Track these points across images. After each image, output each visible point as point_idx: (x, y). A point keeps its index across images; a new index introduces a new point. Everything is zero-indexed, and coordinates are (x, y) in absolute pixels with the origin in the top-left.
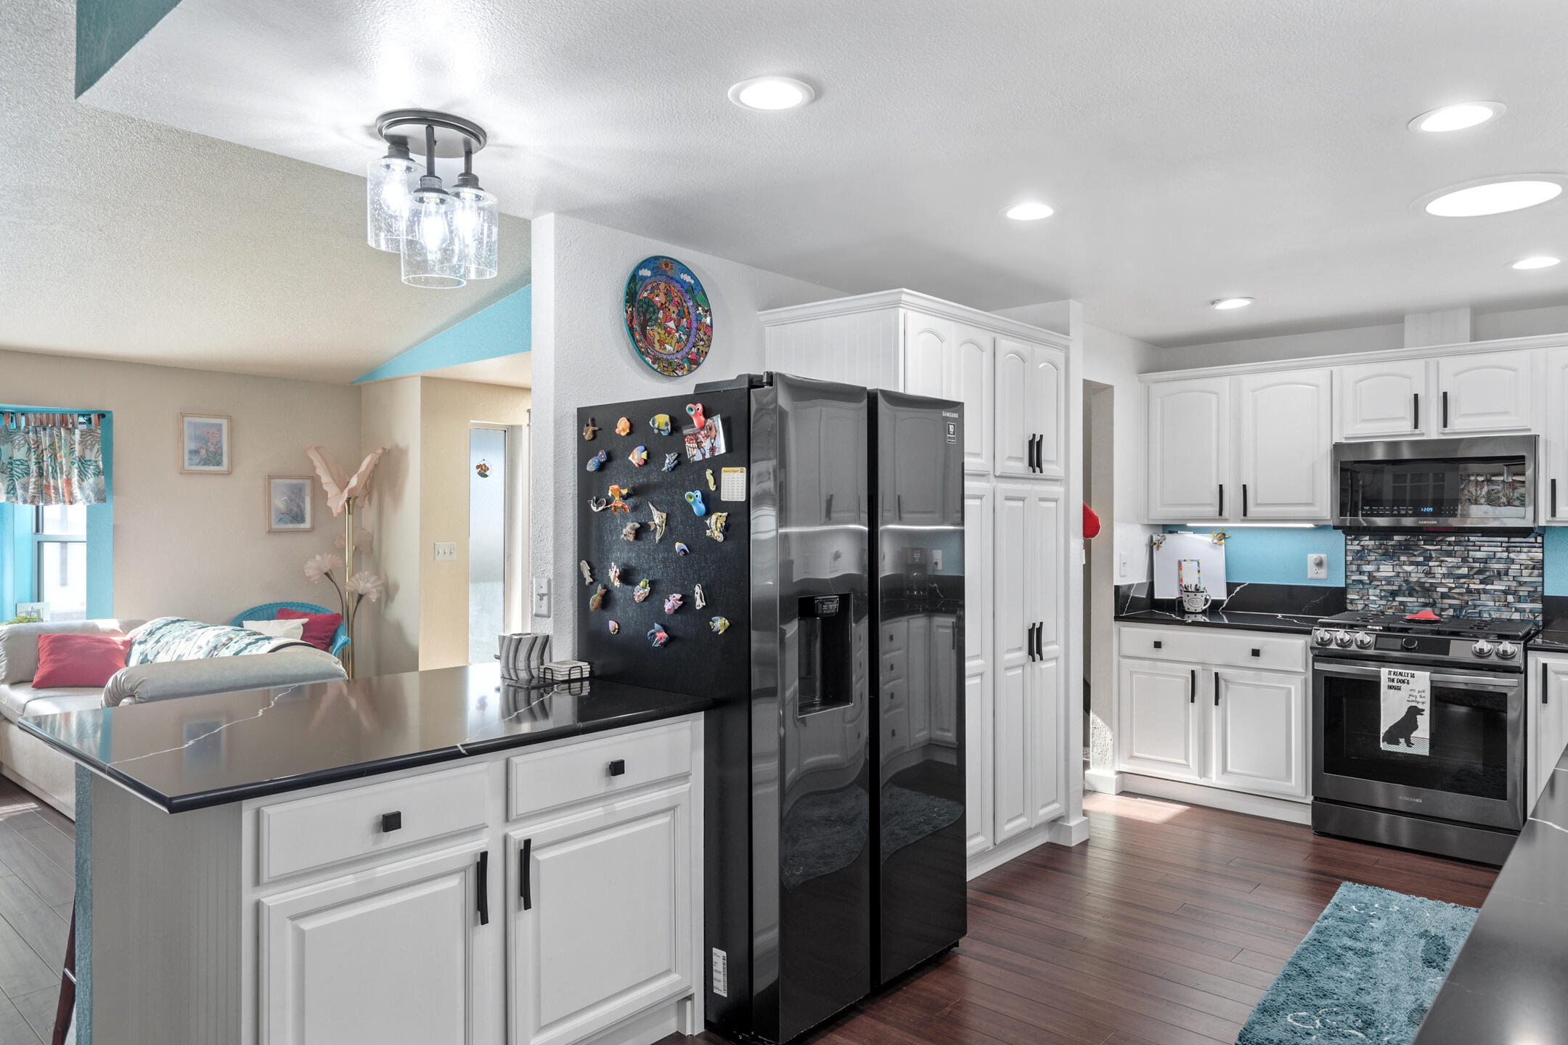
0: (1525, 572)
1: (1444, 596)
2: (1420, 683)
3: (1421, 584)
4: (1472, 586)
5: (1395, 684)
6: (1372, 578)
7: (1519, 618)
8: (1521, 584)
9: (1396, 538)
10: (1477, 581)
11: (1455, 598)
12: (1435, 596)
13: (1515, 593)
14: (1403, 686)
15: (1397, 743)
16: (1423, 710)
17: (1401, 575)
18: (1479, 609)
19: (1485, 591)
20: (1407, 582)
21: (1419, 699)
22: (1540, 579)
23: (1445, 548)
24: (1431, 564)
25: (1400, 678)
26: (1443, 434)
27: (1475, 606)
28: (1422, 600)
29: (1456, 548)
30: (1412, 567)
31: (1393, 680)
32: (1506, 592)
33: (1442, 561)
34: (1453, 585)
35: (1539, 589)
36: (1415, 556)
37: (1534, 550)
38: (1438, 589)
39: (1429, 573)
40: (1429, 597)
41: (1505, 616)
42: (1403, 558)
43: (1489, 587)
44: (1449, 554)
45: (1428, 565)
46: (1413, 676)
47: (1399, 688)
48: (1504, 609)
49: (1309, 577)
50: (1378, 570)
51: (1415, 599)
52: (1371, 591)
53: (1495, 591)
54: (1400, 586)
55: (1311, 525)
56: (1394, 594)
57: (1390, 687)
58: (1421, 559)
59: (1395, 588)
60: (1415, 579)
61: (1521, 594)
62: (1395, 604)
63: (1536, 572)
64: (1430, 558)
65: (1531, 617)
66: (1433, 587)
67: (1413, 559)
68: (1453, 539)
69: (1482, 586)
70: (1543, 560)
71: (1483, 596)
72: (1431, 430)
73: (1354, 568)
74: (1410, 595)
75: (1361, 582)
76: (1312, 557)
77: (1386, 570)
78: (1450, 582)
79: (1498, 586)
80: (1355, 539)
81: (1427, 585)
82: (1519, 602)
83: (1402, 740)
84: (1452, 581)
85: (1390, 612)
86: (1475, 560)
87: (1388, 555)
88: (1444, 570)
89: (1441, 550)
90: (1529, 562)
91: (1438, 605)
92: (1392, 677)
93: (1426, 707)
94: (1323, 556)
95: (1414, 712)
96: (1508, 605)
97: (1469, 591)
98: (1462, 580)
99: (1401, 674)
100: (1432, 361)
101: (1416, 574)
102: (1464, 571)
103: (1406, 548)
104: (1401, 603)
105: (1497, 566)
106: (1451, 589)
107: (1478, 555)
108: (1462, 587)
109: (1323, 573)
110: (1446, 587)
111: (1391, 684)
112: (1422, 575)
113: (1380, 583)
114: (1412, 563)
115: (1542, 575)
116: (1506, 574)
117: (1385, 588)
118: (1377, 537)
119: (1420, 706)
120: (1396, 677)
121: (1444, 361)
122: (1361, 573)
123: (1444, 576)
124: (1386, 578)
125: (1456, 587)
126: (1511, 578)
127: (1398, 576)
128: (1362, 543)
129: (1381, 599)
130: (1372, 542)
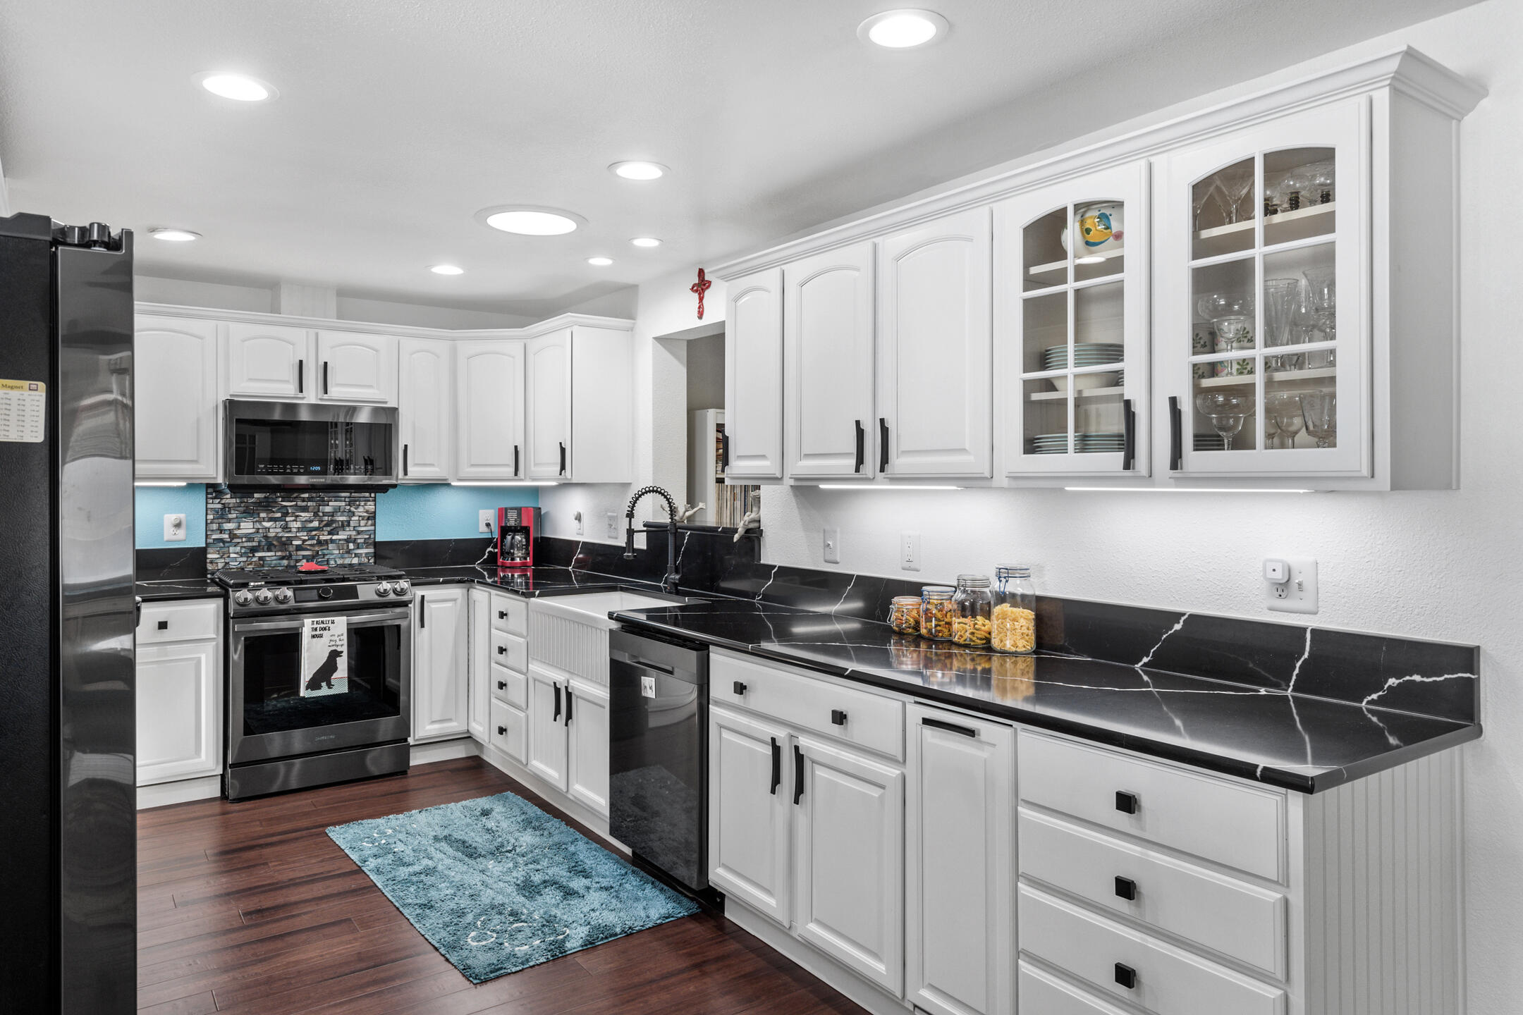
0: (363, 523)
1: (299, 548)
2: (339, 626)
3: (278, 538)
4: (322, 538)
5: (318, 633)
6: (233, 536)
7: (357, 562)
8: (359, 533)
9: (256, 495)
10: (326, 533)
11: (308, 550)
12: (291, 549)
13: (354, 541)
14: (325, 633)
15: (319, 687)
16: (342, 652)
17: (261, 531)
18: (327, 557)
19: (332, 541)
20: (266, 537)
21: (338, 643)
22: (373, 528)
23: (300, 503)
24: (288, 519)
25: (322, 626)
26: (321, 399)
27: (324, 555)
28: (279, 554)
29: (309, 504)
30: (271, 523)
31: (316, 629)
32: (348, 541)
33: (298, 516)
34: (307, 538)
35: (372, 536)
36: (274, 512)
37: (369, 503)
38: (294, 543)
39: (286, 528)
40: (286, 550)
41: (347, 561)
42: (263, 515)
43: (335, 537)
44: (305, 509)
45: (285, 521)
46: (333, 622)
47: (321, 636)
48: (346, 555)
49: (166, 539)
50: (239, 528)
51: (272, 554)
52: (232, 549)
53: (340, 540)
54: (259, 542)
55: (184, 484)
56: (253, 550)
57: (313, 636)
58: (279, 515)
59: (254, 544)
60: (273, 535)
61: (359, 541)
62: (254, 559)
63: (370, 522)
64: (286, 514)
65: (366, 560)
66: (290, 539)
67: (270, 515)
68: (306, 495)
69: (329, 537)
70: (375, 512)
71: (331, 546)
72: (312, 396)
73: (215, 526)
74: (269, 550)
75: (222, 540)
76: (170, 518)
77: (247, 527)
78: (303, 535)
79: (342, 536)
80: (215, 498)
81: (284, 539)
82: (358, 548)
83: (324, 684)
84: (305, 533)
85: (250, 568)
86: (325, 514)
87: (249, 512)
88: (299, 525)
89: (296, 505)
90: (365, 514)
91: (294, 557)
92: (315, 626)
93: (345, 649)
94: (182, 516)
95: (334, 655)
96: (349, 552)
97: (320, 543)
98: (314, 533)
99: (323, 622)
100: (312, 332)
101: (274, 529)
102: (316, 524)
103: (266, 505)
104: (261, 558)
105: (341, 519)
106: (304, 541)
107: (328, 509)
108: (313, 539)
109: (181, 534)
110: (301, 539)
111: (314, 633)
112: (280, 530)
113: (240, 541)
114: (271, 519)
115: (374, 525)
116: (349, 525)
117: (245, 544)
118: (239, 495)
119: (339, 649)
120: (318, 626)
121: (322, 333)
122: (221, 531)
123: (299, 530)
124: (246, 536)
125: (309, 539)
126: (352, 528)
127: (258, 532)
128: (223, 502)
129: (241, 556)
130: (234, 500)
